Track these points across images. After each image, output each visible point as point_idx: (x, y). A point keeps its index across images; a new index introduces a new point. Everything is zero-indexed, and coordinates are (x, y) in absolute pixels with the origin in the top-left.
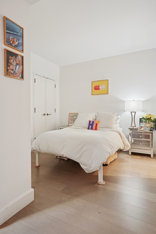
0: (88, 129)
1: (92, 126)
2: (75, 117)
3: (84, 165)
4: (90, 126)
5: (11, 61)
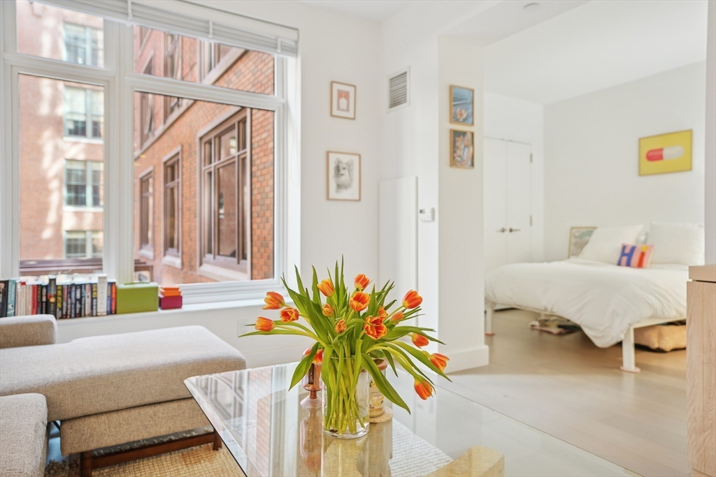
0: (619, 264)
1: (630, 257)
2: (587, 237)
3: (590, 329)
4: (625, 259)
5: (458, 144)
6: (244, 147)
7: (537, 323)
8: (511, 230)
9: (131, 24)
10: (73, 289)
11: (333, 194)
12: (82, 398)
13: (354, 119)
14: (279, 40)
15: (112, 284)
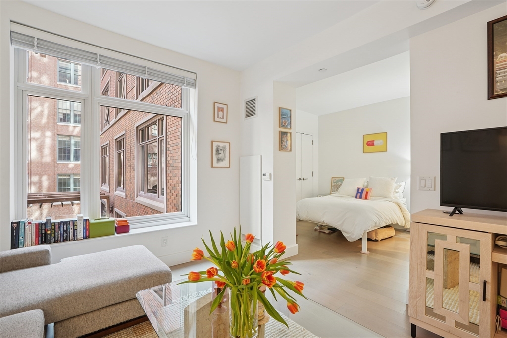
0: (356, 198)
1: (361, 194)
2: (340, 183)
3: (346, 232)
4: (359, 195)
5: (283, 139)
6: (162, 134)
7: (318, 228)
8: (303, 179)
9: (98, 67)
10: (62, 225)
11: (215, 164)
12: (69, 308)
13: (226, 123)
14: (186, 79)
15: (86, 220)
